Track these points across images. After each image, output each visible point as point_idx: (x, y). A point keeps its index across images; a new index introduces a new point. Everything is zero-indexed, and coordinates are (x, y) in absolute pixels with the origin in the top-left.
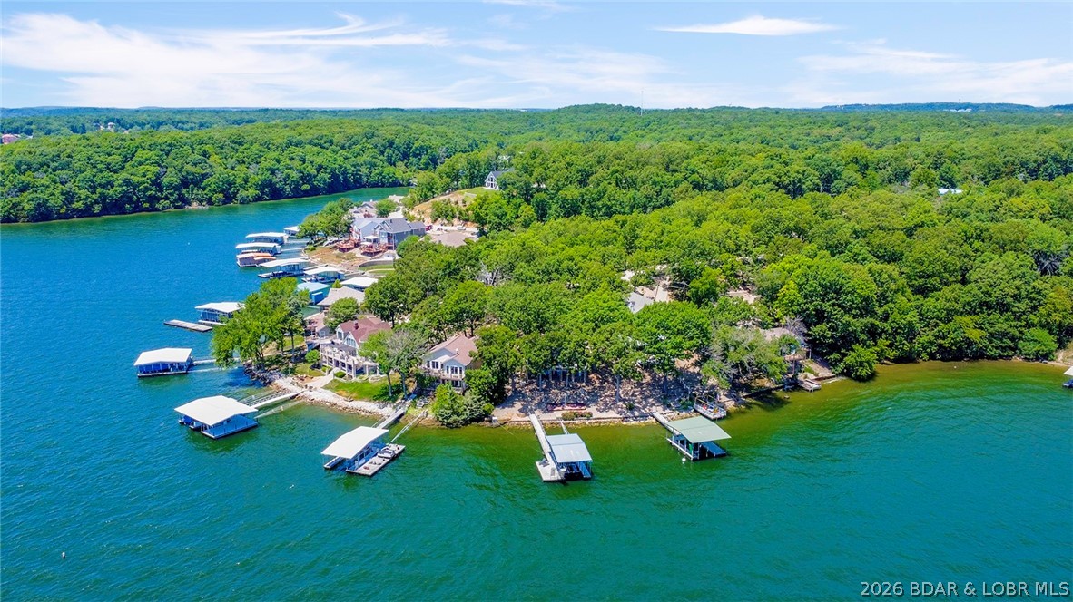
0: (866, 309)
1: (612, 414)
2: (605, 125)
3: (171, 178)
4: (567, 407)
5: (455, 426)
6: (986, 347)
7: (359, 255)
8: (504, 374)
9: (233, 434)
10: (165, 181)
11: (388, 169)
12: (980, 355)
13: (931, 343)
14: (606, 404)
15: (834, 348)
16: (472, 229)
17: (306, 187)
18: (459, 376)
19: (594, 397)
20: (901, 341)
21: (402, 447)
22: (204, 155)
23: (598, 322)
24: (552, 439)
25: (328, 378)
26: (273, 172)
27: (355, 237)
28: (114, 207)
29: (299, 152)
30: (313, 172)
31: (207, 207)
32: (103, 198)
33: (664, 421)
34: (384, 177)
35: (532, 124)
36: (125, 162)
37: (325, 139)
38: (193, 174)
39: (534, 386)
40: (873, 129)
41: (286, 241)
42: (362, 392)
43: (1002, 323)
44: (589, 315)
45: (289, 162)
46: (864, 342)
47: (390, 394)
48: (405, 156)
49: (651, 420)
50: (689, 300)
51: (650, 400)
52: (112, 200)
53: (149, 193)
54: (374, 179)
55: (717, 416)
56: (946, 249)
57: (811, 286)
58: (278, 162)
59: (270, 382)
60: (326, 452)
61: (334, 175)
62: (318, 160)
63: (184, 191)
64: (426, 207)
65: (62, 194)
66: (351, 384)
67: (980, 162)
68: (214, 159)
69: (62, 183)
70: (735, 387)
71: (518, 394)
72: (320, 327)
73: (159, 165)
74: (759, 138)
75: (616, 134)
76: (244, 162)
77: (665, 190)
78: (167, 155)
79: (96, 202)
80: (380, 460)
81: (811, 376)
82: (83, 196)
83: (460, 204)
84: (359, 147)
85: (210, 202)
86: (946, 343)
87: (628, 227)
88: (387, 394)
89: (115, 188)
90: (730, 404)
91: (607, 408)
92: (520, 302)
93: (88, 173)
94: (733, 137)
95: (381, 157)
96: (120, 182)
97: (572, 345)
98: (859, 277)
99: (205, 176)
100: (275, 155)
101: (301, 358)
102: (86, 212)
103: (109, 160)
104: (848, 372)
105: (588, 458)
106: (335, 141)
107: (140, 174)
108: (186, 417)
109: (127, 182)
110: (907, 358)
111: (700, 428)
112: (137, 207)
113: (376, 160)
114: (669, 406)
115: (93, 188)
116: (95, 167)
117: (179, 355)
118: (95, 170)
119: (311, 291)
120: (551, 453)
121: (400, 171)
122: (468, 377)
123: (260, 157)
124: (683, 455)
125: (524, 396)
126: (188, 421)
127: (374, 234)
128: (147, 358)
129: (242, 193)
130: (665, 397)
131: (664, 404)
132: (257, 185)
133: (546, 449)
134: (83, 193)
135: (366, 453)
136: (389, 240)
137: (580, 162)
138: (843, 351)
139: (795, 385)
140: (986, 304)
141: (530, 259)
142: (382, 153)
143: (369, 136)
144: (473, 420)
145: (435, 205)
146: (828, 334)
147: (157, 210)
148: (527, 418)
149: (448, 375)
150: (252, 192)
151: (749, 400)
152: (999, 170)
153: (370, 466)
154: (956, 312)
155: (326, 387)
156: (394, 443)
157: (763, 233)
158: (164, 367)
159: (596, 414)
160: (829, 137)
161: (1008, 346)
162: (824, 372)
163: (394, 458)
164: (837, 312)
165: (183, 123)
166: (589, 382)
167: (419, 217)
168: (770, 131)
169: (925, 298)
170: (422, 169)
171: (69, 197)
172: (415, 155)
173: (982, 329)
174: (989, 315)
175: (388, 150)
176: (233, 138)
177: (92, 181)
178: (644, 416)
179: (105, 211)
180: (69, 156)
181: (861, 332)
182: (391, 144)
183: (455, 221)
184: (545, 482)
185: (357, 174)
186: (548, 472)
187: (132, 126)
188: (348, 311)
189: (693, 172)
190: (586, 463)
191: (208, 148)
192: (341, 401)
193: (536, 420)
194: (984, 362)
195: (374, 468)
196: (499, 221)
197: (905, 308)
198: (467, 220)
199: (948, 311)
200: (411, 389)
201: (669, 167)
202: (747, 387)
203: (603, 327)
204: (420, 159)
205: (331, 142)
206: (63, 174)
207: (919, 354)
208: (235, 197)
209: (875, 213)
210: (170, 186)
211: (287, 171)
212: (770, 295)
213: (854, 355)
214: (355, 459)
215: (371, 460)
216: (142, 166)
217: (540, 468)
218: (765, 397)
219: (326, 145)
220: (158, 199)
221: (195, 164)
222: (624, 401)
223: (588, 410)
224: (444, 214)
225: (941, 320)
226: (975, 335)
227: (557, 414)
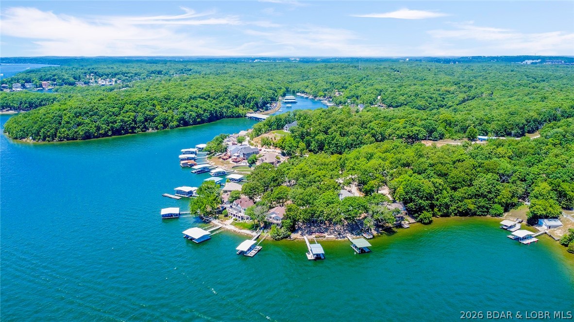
0: (430, 197)
1: (332, 236)
2: (339, 80)
3: (140, 118)
4: (317, 234)
5: (279, 240)
6: (477, 211)
7: (231, 162)
8: (295, 221)
9: (204, 241)
10: (138, 119)
11: (236, 109)
12: (474, 214)
13: (455, 209)
14: (330, 232)
15: (416, 212)
16: (279, 151)
17: (199, 120)
18: (279, 222)
19: (326, 230)
20: (443, 209)
21: (261, 247)
22: (153, 106)
23: (328, 203)
24: (312, 245)
25: (231, 221)
26: (184, 113)
27: (229, 154)
28: (117, 132)
29: (195, 102)
30: (202, 112)
31: (156, 131)
32: (112, 128)
33: (351, 240)
34: (234, 113)
35: (303, 76)
36: (121, 111)
37: (206, 94)
38: (149, 115)
39: (305, 226)
40: (472, 87)
41: (197, 153)
42: (244, 227)
43: (482, 202)
44: (325, 201)
45: (191, 108)
46: (427, 210)
47: (255, 227)
48: (243, 102)
49: (346, 239)
50: (363, 192)
51: (346, 231)
52: (116, 129)
53: (132, 125)
54: (229, 114)
55: (369, 238)
56: (465, 172)
57: (408, 189)
58: (186, 108)
59: (210, 222)
60: (237, 249)
61: (211, 114)
62: (204, 107)
63: (146, 123)
64: (258, 139)
65: (95, 127)
66: (240, 223)
67: (499, 123)
68: (158, 107)
69: (94, 122)
70: (377, 226)
71: (300, 228)
72: (226, 200)
73: (135, 112)
74: (414, 93)
75: (345, 85)
76: (171, 109)
77: (361, 137)
78: (137, 106)
79: (109, 130)
80: (255, 252)
81: (407, 222)
82: (104, 128)
83: (273, 139)
84: (222, 98)
85: (157, 128)
86: (460, 210)
87: (342, 160)
88: (253, 227)
89: (118, 124)
90: (375, 233)
91: (331, 234)
92: (301, 196)
93: (105, 117)
94: (401, 93)
95: (232, 103)
96: (119, 121)
97: (319, 212)
98: (426, 185)
99: (154, 116)
100: (184, 104)
101: (220, 212)
102: (105, 135)
103: (114, 110)
104: (421, 221)
105: (323, 252)
106: (211, 95)
107: (128, 117)
108: (187, 235)
109: (122, 121)
110: (446, 215)
111: (361, 242)
112: (126, 131)
113: (230, 105)
114: (353, 234)
115: (108, 124)
116: (108, 113)
117: (175, 210)
118: (108, 115)
119: (215, 181)
120: (311, 250)
121: (241, 110)
122: (283, 223)
123: (178, 106)
124: (355, 251)
125: (302, 229)
126: (187, 237)
127: (238, 153)
128: (165, 211)
129: (171, 124)
130: (352, 230)
131: (351, 233)
132: (177, 119)
133: (309, 249)
134: (104, 126)
135: (250, 249)
136: (244, 156)
137: (325, 122)
138: (419, 213)
139: (400, 226)
140: (477, 195)
141: (304, 176)
142: (232, 101)
143: (226, 93)
144: (284, 238)
145: (263, 140)
146: (414, 207)
147: (135, 133)
148: (303, 237)
149: (275, 222)
150: (175, 123)
151: (382, 231)
152: (506, 127)
153: (252, 253)
154: (465, 198)
155: (231, 224)
156: (258, 245)
157: (394, 164)
158: (171, 215)
159: (327, 236)
160: (449, 92)
161: (486, 211)
162: (412, 221)
163: (259, 251)
164: (417, 199)
165: (127, 74)
166: (325, 224)
167: (255, 144)
168: (420, 88)
169: (455, 191)
170: (251, 108)
171: (98, 128)
172: (248, 102)
173: (475, 204)
174: (478, 199)
175: (235, 100)
176: (166, 97)
177: (107, 121)
178: (344, 237)
179: (114, 134)
180: (97, 109)
181: (426, 206)
182: (236, 96)
183: (271, 147)
184: (309, 260)
185: (221, 112)
186: (310, 257)
187: (102, 76)
188: (237, 195)
189: (372, 129)
190: (323, 254)
191: (155, 102)
192: (237, 230)
193: (306, 238)
194: (475, 217)
195: (253, 254)
196: (290, 149)
197: (445, 197)
198: (276, 147)
199: (462, 197)
200: (262, 226)
201: (363, 125)
202: (382, 226)
203: (330, 205)
204: (250, 103)
205: (209, 96)
206: (95, 117)
207: (451, 213)
208: (168, 125)
209: (438, 157)
210: (140, 122)
211: (190, 113)
212: (394, 191)
213: (423, 214)
214: (247, 251)
215: (252, 251)
216: (128, 113)
217: (307, 255)
218: (389, 231)
219: (207, 98)
220: (135, 128)
221: (150, 111)
222: (337, 231)
223: (324, 235)
224: (266, 143)
225: (459, 200)
226: (472, 207)
227: (313, 236)
